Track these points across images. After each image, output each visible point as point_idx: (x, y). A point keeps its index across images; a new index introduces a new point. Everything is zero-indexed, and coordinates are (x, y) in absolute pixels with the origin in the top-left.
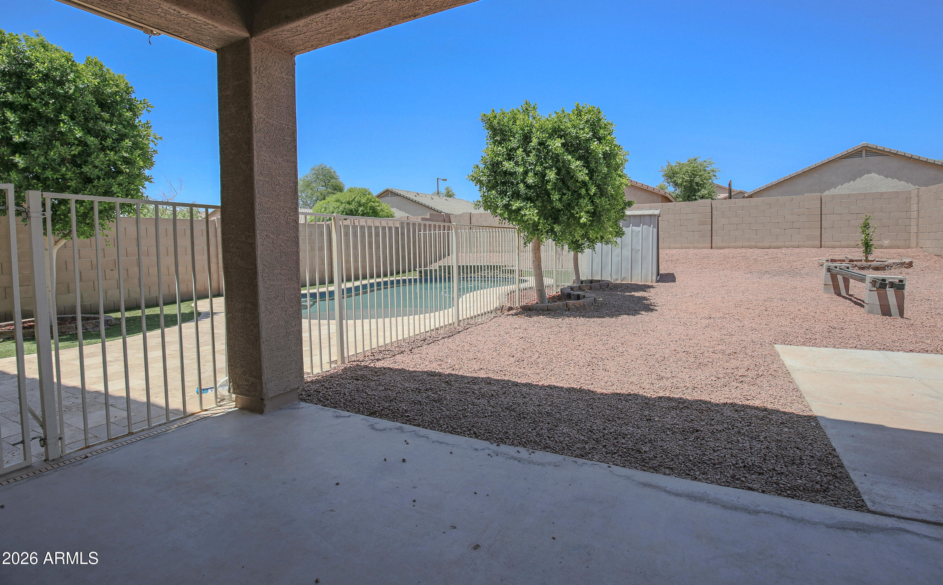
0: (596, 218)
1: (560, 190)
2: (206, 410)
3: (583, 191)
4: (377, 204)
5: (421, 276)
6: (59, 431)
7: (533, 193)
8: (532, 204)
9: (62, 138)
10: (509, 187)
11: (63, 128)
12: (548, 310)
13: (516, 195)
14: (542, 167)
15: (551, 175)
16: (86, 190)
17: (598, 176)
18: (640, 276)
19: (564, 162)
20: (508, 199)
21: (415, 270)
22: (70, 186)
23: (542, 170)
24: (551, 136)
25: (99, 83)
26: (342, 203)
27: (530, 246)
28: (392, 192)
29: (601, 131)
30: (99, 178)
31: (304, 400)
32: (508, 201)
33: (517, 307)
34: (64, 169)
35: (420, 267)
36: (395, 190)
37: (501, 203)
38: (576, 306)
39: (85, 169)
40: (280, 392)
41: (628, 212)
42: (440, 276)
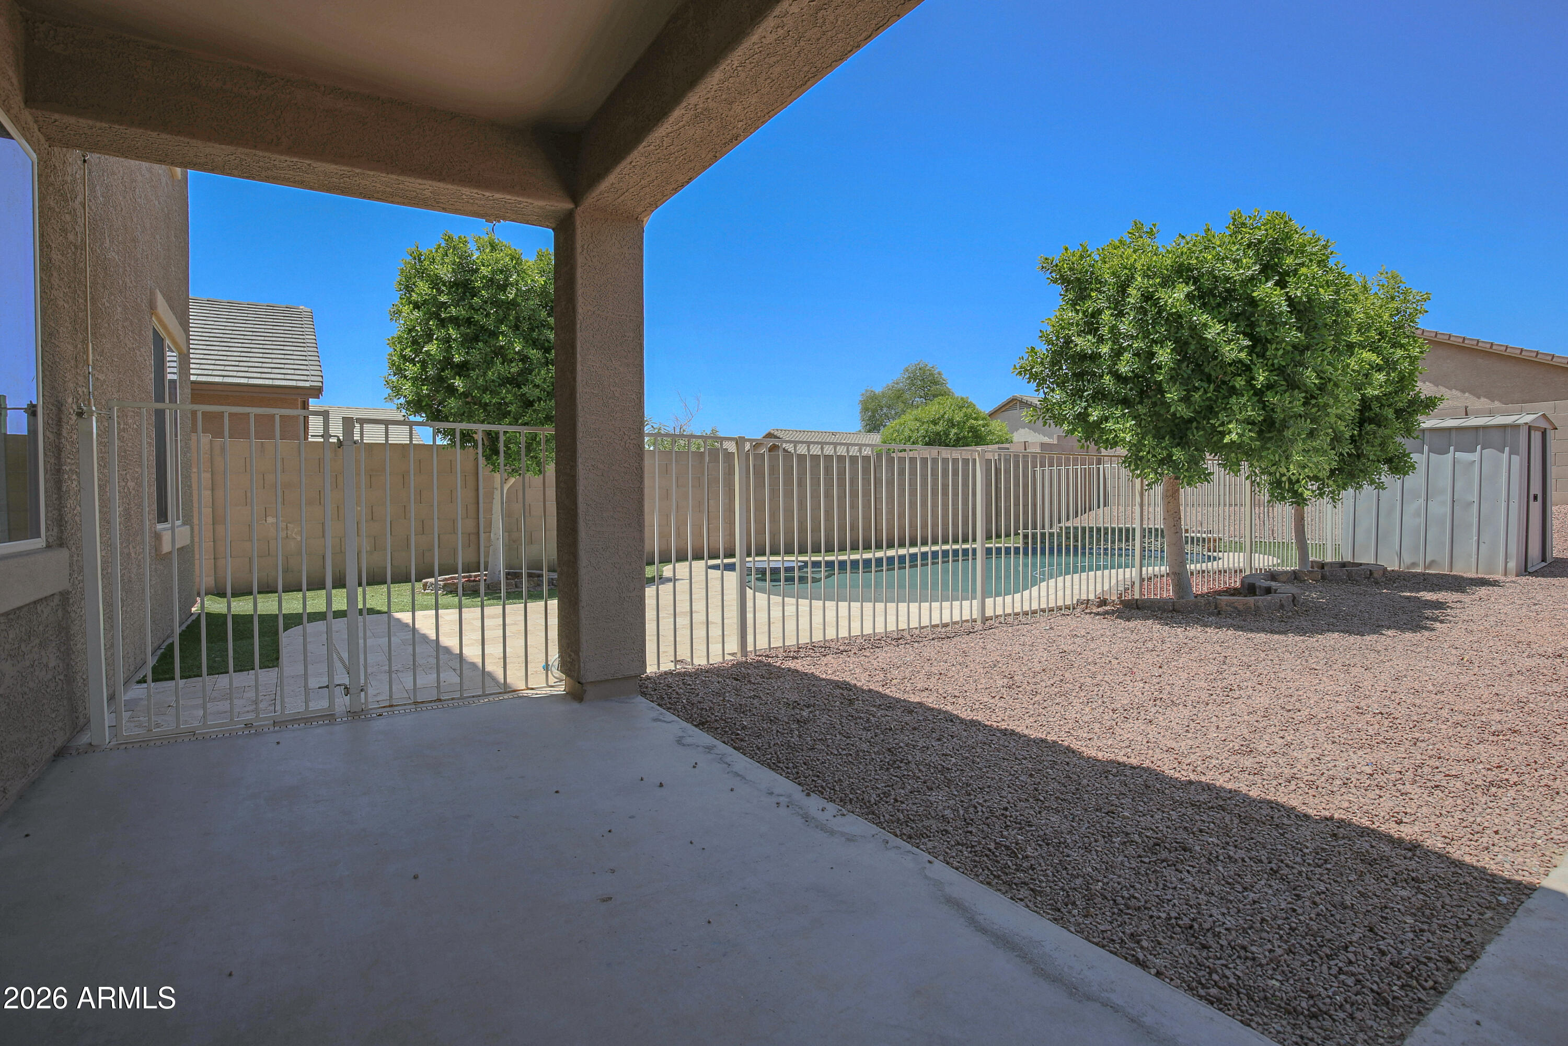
0: (1275, 433)
1: (1186, 382)
2: (532, 689)
3: (1239, 382)
4: (981, 422)
5: (1026, 543)
6: (362, 681)
7: (1131, 390)
8: (1127, 411)
9: (500, 352)
10: (1089, 381)
11: (502, 340)
12: (1174, 610)
13: (1100, 396)
14: (1147, 340)
15: (1164, 355)
16: (525, 416)
17: (1277, 349)
18: (1474, 560)
19: (1193, 328)
20: (1084, 404)
21: (1017, 534)
22: (510, 411)
23: (1147, 347)
24: (1167, 282)
25: (545, 282)
26: (923, 423)
27: (1159, 489)
28: (1021, 402)
29: (1289, 260)
30: (540, 399)
31: (644, 694)
32: (1086, 408)
33: (1113, 601)
34: (504, 391)
35: (1026, 527)
36: (1028, 399)
37: (1070, 411)
38: (1236, 608)
39: (525, 389)
40: (606, 677)
41: (1428, 422)
42: (1059, 545)
